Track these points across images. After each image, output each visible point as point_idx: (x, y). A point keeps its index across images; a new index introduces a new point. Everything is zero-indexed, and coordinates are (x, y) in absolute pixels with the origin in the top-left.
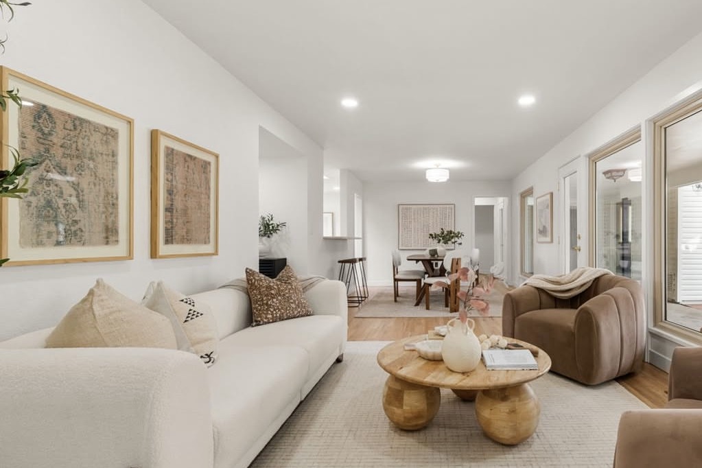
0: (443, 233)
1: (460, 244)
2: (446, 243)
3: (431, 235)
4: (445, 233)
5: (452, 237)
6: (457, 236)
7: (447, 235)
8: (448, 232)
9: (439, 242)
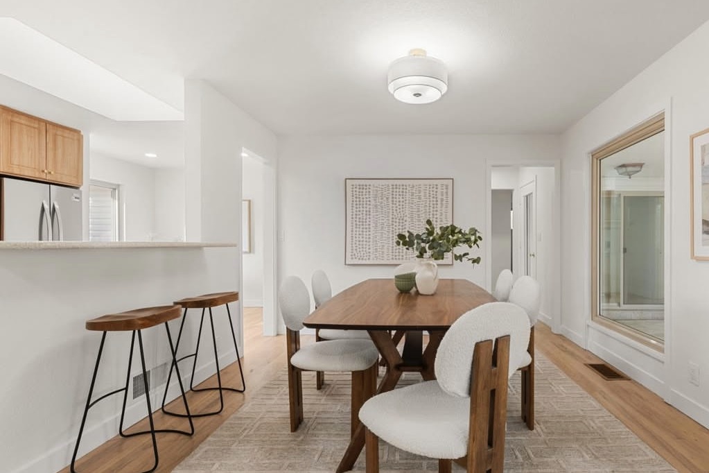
0: (430, 233)
1: (476, 261)
2: (439, 256)
3: (401, 236)
4: (438, 231)
5: (455, 243)
6: (467, 241)
7: (441, 237)
8: (444, 229)
9: (421, 256)
